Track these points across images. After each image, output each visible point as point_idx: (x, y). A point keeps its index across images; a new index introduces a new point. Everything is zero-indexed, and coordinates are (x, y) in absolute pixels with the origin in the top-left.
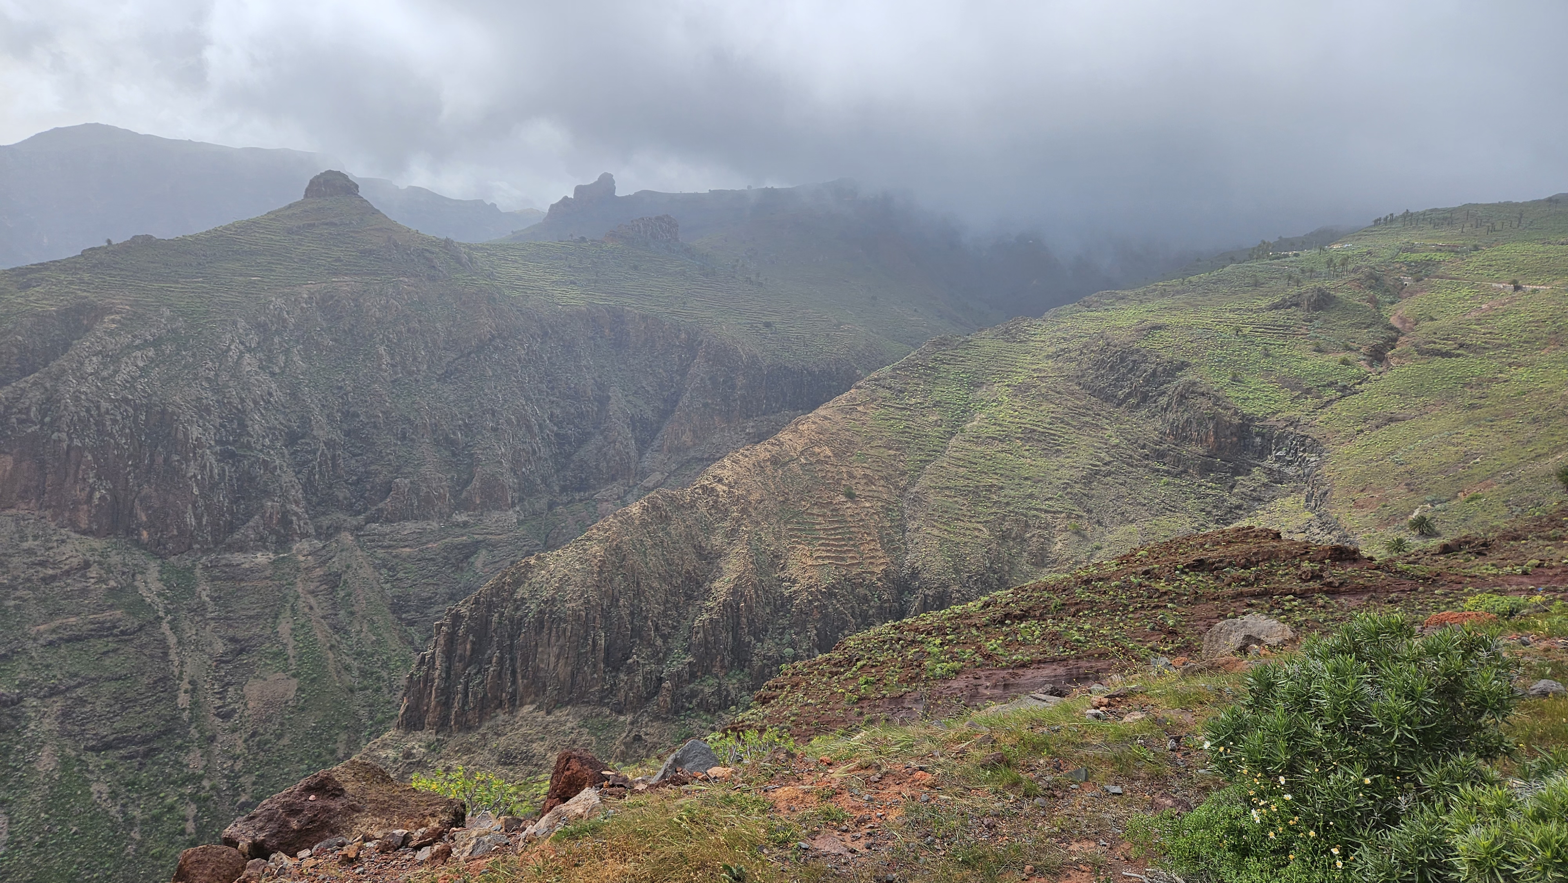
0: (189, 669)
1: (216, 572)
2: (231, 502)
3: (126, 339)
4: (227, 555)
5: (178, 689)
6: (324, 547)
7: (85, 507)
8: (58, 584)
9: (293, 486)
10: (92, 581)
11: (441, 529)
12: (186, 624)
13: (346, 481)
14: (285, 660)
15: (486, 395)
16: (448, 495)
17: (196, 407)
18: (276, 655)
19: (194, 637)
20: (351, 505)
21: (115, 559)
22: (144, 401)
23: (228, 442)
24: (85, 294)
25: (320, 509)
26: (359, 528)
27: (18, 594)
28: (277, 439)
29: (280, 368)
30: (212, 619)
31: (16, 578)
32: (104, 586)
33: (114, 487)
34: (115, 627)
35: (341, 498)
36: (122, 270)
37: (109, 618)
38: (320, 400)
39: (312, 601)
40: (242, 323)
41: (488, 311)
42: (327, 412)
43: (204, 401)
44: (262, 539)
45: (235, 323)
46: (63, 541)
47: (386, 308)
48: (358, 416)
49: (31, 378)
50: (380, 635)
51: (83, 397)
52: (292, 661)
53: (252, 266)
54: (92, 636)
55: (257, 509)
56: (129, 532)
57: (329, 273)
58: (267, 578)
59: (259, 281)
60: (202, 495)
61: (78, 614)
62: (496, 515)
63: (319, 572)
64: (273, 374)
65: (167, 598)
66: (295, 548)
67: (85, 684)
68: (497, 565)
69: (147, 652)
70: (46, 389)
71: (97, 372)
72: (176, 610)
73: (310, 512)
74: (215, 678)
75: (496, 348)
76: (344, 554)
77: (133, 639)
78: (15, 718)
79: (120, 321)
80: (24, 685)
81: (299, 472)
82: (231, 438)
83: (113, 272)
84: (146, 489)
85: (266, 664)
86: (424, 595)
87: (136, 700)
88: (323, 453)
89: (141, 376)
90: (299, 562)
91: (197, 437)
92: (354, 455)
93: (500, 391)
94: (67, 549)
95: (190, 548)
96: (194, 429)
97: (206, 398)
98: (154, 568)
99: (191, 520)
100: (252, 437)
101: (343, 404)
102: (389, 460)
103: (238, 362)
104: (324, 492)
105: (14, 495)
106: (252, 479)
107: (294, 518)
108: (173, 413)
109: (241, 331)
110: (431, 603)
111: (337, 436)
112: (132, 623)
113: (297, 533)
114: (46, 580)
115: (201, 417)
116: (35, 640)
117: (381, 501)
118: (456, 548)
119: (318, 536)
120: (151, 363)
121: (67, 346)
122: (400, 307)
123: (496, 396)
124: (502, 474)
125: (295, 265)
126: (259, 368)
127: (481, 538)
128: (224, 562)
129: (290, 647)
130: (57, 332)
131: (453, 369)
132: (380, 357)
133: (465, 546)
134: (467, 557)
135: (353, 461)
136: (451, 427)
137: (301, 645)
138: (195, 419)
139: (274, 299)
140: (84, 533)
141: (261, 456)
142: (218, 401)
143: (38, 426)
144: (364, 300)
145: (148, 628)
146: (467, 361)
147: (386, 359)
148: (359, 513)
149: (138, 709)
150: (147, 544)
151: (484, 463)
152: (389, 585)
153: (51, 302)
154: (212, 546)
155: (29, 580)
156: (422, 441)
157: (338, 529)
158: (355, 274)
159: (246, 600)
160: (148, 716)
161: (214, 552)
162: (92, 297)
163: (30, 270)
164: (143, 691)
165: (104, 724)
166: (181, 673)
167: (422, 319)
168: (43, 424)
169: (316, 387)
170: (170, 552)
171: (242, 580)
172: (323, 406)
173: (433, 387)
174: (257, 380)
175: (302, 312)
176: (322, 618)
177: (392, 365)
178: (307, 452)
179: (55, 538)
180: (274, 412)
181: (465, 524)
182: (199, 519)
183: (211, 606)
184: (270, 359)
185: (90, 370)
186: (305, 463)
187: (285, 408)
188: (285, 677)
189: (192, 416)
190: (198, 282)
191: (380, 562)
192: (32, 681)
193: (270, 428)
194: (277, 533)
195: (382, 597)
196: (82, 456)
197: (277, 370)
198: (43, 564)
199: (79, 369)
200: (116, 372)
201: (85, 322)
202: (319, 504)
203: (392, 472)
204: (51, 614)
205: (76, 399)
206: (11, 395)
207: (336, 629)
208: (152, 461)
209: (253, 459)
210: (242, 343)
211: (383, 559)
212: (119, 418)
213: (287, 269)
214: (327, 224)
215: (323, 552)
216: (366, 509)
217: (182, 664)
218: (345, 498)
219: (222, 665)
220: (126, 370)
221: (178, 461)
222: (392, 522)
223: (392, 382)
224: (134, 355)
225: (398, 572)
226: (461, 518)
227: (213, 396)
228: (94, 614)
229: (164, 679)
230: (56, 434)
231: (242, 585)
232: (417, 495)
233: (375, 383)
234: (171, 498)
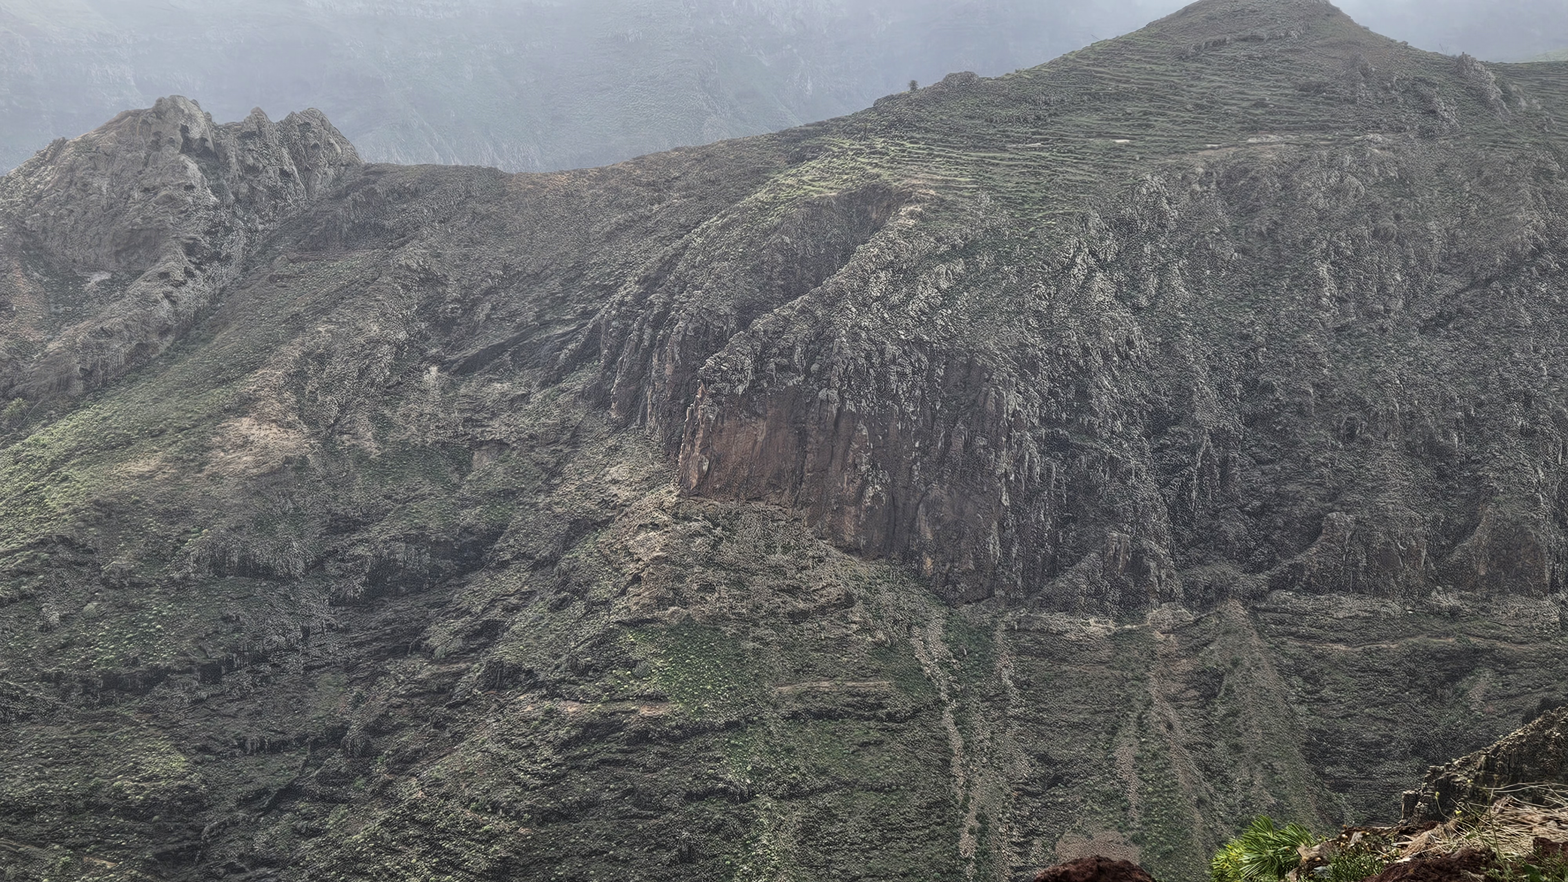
0: (978, 795)
1: (1025, 641)
2: (1057, 525)
3: (926, 243)
4: (1044, 615)
5: (961, 825)
6: (1197, 622)
7: (853, 509)
8: (809, 626)
9: (1154, 508)
10: (854, 626)
11: (1405, 617)
12: (976, 720)
13: (1241, 508)
14: (1124, 809)
15: (1515, 363)
16: (1424, 553)
17: (1016, 359)
18: (1109, 799)
19: (988, 743)
20: (1248, 552)
21: (886, 597)
22: (945, 346)
23: (1058, 422)
24: (876, 171)
25: (1194, 553)
26: (1257, 595)
27: (759, 632)
28: (1135, 423)
29: (1149, 298)
30: (1016, 718)
31: (758, 607)
32: (870, 639)
33: (893, 481)
34: (881, 706)
35: (1231, 537)
36: (927, 131)
37: (873, 690)
38: (1208, 357)
39: (1172, 715)
40: (1095, 219)
41: (1534, 196)
42: (1219, 379)
43: (1030, 350)
44: (1098, 593)
45: (1084, 219)
46: (821, 560)
47: (1338, 191)
48: (1273, 390)
49: (797, 302)
50: (1284, 797)
51: (863, 335)
52: (1133, 813)
53: (1118, 120)
54: (849, 714)
55: (1095, 541)
56: (908, 556)
57: (1242, 129)
58: (1101, 663)
59: (1127, 145)
60: (1015, 509)
61: (832, 677)
62: (1517, 603)
63: (1185, 665)
64: (1137, 309)
65: (953, 672)
66: (1149, 616)
67: (835, 789)
68: (1514, 703)
69: (920, 753)
70: (817, 321)
71: (884, 297)
72: (964, 693)
73: (1178, 557)
74: (1014, 819)
75: (1544, 271)
76: (1230, 639)
77: (903, 730)
78: (744, 822)
79: (921, 213)
80: (757, 773)
81: (1166, 484)
82: (1064, 415)
83: (915, 135)
84: (936, 491)
85: (1092, 811)
86: (1368, 736)
87: (901, 830)
88: (1207, 453)
89: (943, 305)
90: (1154, 642)
91: (1015, 410)
92: (1260, 462)
93: (1545, 357)
94: (825, 572)
95: (991, 594)
96: (1011, 397)
97: (1033, 346)
98: (937, 617)
99: (994, 548)
100: (1095, 415)
101: (1247, 367)
102: (1321, 476)
103: (1084, 288)
104: (1205, 524)
105: (764, 482)
106: (1091, 490)
107: (1153, 564)
108: (984, 368)
109: (1093, 232)
110: (1379, 755)
111: (1232, 424)
112: (901, 703)
113: (1155, 592)
114: (797, 617)
115: (1023, 376)
116: (776, 707)
117: (1300, 551)
118: (1433, 657)
119: (1188, 601)
120: (959, 284)
121: (847, 255)
122: (1363, 190)
123: (1535, 366)
124: (1536, 524)
125: (1187, 116)
126: (1116, 297)
127: (1482, 644)
128: (1038, 625)
129: (1132, 788)
130: (836, 231)
131: (1454, 311)
132: (1318, 283)
133: (1452, 656)
134: (1453, 678)
135: (1257, 473)
136: (1440, 422)
137: (1150, 789)
138: (1013, 380)
139: (1149, 177)
140: (849, 550)
141: (1108, 449)
142: (1049, 352)
143: (802, 378)
144: (1302, 177)
145: (924, 716)
146: (1484, 294)
147: (1330, 288)
148: (1258, 568)
149: (903, 844)
150: (930, 579)
151: (1501, 498)
152: (1303, 708)
153: (832, 185)
154: (1022, 596)
155: (773, 613)
156: (1384, 444)
157: (1223, 593)
158: (1287, 129)
159: (1067, 695)
160: (917, 860)
161: (1026, 606)
162: (885, 175)
163: (805, 133)
164: (911, 816)
165: (857, 858)
166: (967, 799)
167: (1402, 212)
168: (807, 372)
169: (1205, 334)
170: (961, 597)
171: (1063, 660)
172: (1214, 368)
173: (1411, 344)
174: (1112, 318)
175: (1192, 198)
176: (1186, 747)
177: (1340, 300)
178: (1182, 449)
179: (811, 554)
180: (1134, 375)
181: (1454, 614)
182: (1006, 545)
183: (1014, 694)
184: (1135, 283)
185: (876, 293)
186: (1177, 468)
187: (1151, 368)
188: (1121, 840)
189: (1010, 375)
190: (1035, 149)
191: (1291, 662)
192: (769, 770)
193: (1124, 403)
194: (1123, 587)
195: (1292, 728)
196: (855, 429)
197: (1144, 302)
198: (792, 591)
199: (861, 290)
200: (910, 296)
201: (874, 216)
202: (1193, 544)
203: (1323, 500)
204: (797, 671)
205: (854, 337)
206: (771, 328)
207: (1209, 771)
208: (948, 444)
209: (1095, 454)
210: (1093, 253)
211: (1297, 659)
212: (908, 370)
213: (1174, 122)
214: (1245, 40)
215: (1196, 630)
216: (1273, 562)
217: (969, 784)
218: (1238, 538)
219: (1026, 799)
220: (925, 292)
221: (984, 447)
222: (1317, 591)
223: (1337, 330)
224: (936, 270)
225: (1323, 687)
226: (1448, 600)
227: (1042, 342)
228: (853, 680)
229: (943, 804)
230: (824, 390)
231: (1064, 668)
232: (1367, 546)
233: (1305, 330)
234: (969, 508)
